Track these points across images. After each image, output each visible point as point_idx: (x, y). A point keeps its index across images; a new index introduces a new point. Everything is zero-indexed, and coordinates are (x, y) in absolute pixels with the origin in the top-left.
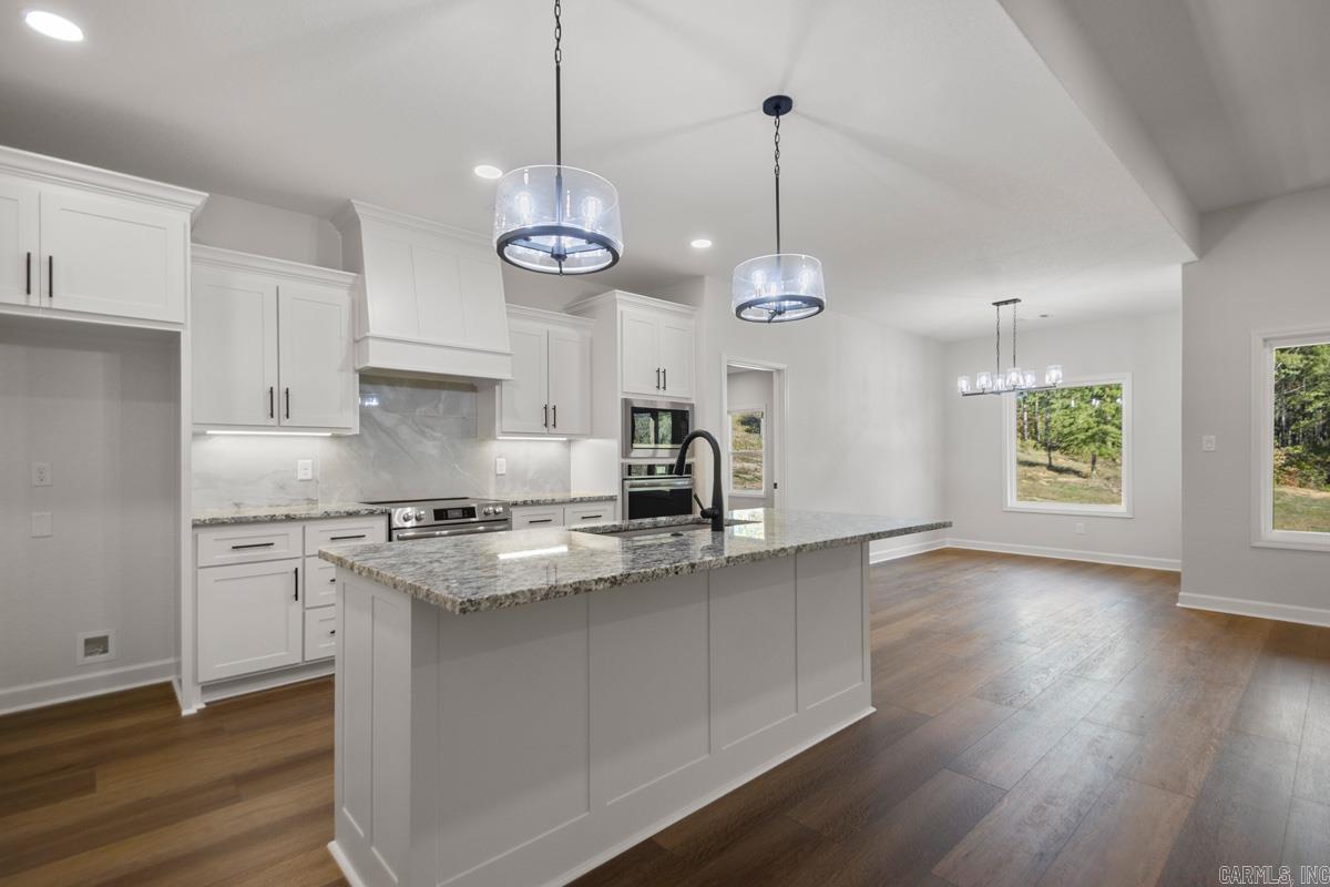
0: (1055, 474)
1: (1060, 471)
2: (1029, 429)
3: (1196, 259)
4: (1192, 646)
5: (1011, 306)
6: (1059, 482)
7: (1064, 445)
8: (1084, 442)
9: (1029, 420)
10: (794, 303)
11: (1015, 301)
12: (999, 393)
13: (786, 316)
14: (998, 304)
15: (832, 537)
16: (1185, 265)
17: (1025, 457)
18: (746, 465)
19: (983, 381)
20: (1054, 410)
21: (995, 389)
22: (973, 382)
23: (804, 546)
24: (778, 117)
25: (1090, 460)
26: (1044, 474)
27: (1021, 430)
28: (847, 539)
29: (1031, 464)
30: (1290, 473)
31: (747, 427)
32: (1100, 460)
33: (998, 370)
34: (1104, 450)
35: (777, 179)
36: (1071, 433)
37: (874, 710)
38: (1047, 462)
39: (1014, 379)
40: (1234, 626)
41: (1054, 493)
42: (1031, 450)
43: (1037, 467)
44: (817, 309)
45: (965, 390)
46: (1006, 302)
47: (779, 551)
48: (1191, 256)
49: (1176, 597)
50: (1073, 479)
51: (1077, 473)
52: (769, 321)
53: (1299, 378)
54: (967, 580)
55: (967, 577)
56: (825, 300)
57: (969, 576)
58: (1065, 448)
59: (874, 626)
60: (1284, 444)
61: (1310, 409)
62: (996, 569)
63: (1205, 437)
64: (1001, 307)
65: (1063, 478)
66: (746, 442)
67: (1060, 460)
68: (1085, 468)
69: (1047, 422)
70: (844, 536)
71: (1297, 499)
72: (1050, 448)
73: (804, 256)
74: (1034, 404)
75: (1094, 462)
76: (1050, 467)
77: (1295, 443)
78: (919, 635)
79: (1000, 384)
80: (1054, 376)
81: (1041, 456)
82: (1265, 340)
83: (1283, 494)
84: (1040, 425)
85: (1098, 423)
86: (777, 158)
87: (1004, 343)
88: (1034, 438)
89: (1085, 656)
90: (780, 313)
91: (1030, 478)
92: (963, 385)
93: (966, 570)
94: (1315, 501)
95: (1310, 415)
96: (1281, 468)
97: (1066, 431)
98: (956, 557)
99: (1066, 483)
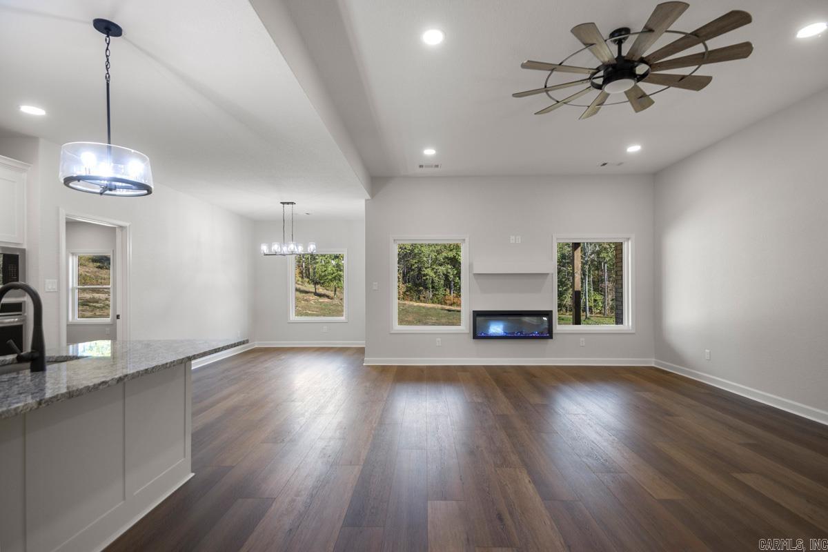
0: (318, 297)
1: (321, 295)
2: (305, 272)
3: (370, 198)
4: (368, 384)
5: (291, 205)
6: (320, 302)
7: (322, 281)
8: (331, 280)
9: (306, 267)
10: (124, 184)
11: (292, 203)
12: (284, 255)
13: (118, 192)
14: (283, 203)
15: (154, 364)
16: (366, 200)
17: (303, 288)
18: (96, 295)
19: (276, 247)
20: (317, 262)
21: (282, 253)
22: (270, 247)
23: (127, 375)
24: (108, 36)
25: (334, 290)
26: (312, 298)
27: (301, 273)
28: (167, 364)
29: (307, 292)
30: (407, 295)
31: (98, 264)
32: (338, 289)
33: (284, 242)
34: (340, 285)
35: (108, 85)
36: (325, 276)
37: (193, 474)
38: (314, 291)
39: (292, 248)
40: (384, 370)
41: (317, 308)
42: (306, 284)
43: (309, 294)
44: (146, 192)
45: (265, 252)
46: (288, 203)
47: (99, 384)
48: (368, 197)
49: (363, 361)
50: (326, 300)
51: (328, 297)
52: (101, 194)
53: (410, 254)
54: (265, 368)
55: (266, 366)
56: (152, 187)
57: (268, 364)
58: (323, 283)
59: (194, 414)
60: (405, 282)
61: (413, 268)
62: (283, 357)
63: (374, 283)
64: (285, 205)
65: (321, 300)
66: (97, 277)
67: (321, 290)
68: (331, 294)
69: (314, 269)
70: (164, 362)
71: (410, 306)
72: (316, 283)
73: (133, 151)
74: (308, 258)
75: (335, 291)
76: (316, 294)
77: (409, 282)
78: (232, 411)
79: (285, 250)
80: (312, 248)
81: (311, 288)
82: (394, 240)
83: (405, 304)
84: (311, 270)
85: (337, 270)
86: (107, 69)
87: (287, 226)
88: (308, 278)
89: (323, 401)
90: (111, 190)
91: (306, 300)
92: (264, 248)
93: (266, 360)
94: (414, 306)
95: (413, 270)
96: (404, 293)
97: (323, 274)
98: (260, 353)
99: (323, 302)
